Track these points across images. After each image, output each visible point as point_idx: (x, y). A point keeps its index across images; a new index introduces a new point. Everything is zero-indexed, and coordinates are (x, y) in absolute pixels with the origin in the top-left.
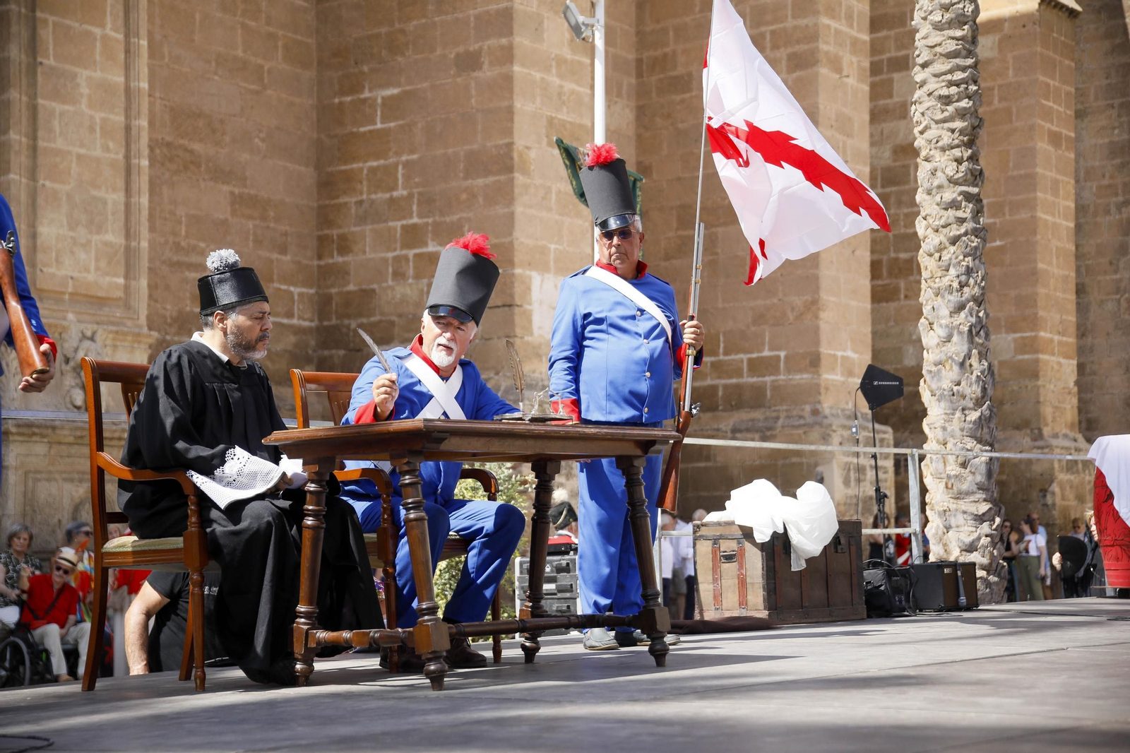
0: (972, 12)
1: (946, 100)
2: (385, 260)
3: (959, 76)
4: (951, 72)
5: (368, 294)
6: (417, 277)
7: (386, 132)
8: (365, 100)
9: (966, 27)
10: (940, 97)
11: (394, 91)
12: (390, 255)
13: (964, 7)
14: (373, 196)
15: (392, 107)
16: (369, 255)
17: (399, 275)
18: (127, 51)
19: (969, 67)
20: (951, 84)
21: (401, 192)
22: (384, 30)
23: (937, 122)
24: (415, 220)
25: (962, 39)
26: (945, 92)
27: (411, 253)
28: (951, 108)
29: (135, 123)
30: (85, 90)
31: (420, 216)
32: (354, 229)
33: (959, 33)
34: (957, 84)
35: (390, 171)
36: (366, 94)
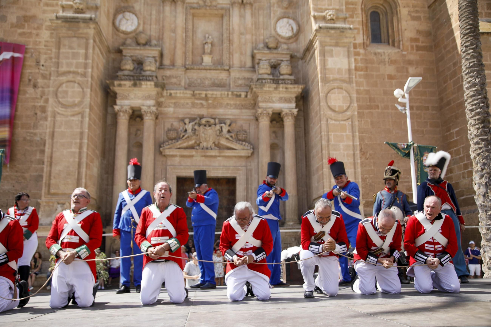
0: (479, 81)
1: (472, 110)
2: (460, 174)
3: (475, 102)
4: (472, 101)
5: (457, 183)
6: (468, 177)
7: (457, 140)
8: (452, 132)
9: (477, 87)
10: (470, 110)
11: (457, 129)
12: (461, 172)
13: (475, 80)
14: (456, 157)
15: (458, 133)
16: (457, 173)
17: (464, 177)
18: (353, 136)
19: (479, 98)
20: (473, 105)
21: (462, 155)
22: (454, 114)
23: (471, 118)
24: (466, 162)
25: (476, 90)
26: (471, 108)
27: (466, 171)
28: (473, 113)
29: (356, 152)
30: (342, 147)
31: (467, 161)
32: (453, 166)
33: (474, 89)
34: (475, 105)
35: (459, 150)
36: (452, 131)
